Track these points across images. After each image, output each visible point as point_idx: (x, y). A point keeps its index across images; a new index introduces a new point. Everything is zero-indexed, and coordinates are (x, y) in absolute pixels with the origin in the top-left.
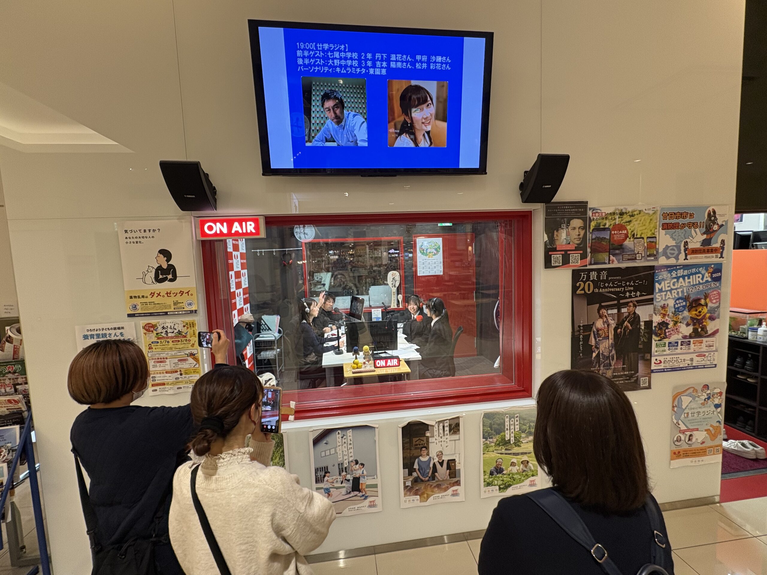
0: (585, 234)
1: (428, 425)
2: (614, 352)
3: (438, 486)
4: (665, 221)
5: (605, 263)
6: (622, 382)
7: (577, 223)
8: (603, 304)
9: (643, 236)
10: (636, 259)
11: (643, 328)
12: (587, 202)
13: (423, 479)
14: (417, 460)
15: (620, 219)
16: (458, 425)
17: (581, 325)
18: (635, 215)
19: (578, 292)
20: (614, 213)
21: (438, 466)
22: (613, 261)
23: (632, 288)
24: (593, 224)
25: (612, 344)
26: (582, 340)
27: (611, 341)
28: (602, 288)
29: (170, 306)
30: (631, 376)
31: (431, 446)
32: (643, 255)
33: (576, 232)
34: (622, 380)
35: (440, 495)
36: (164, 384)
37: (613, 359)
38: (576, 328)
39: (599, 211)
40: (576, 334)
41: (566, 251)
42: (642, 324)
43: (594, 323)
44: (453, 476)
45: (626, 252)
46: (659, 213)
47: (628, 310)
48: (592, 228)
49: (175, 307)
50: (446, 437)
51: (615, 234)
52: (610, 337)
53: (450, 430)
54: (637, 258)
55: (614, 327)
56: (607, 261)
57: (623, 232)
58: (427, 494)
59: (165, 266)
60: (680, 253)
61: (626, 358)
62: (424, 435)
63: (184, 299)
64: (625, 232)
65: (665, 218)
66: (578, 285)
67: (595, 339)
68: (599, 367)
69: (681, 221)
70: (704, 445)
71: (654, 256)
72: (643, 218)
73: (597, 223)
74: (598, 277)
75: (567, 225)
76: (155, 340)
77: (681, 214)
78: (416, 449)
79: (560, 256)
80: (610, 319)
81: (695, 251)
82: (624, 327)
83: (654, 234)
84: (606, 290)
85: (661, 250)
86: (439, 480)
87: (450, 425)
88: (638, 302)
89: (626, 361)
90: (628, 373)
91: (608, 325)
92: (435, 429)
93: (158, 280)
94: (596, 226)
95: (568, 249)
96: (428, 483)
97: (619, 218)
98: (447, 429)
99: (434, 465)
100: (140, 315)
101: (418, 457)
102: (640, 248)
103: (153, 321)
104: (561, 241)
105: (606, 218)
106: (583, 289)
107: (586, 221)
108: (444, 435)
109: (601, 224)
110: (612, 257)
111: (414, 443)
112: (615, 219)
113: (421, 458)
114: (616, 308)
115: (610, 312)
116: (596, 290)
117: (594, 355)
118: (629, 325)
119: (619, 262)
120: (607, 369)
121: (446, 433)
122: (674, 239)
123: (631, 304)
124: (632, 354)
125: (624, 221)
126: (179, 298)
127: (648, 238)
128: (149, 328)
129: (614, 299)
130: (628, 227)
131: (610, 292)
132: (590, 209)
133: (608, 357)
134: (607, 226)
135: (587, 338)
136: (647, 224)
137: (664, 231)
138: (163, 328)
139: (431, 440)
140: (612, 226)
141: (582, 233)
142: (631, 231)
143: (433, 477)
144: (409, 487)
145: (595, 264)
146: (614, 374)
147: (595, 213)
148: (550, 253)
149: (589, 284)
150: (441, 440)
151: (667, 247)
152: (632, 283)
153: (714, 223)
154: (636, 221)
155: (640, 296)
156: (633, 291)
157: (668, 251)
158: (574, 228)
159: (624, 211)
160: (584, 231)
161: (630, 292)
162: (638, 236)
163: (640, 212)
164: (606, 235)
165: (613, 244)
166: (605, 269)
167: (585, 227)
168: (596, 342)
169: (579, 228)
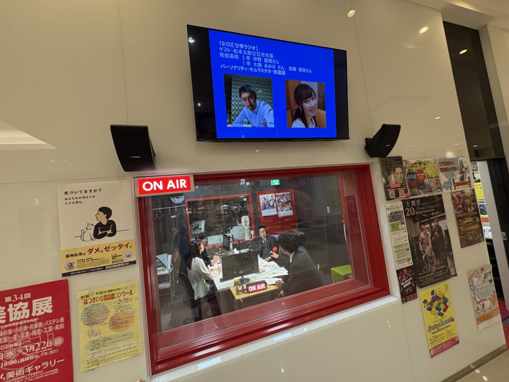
0: (404, 177)
2: (433, 253)
4: (441, 167)
5: (417, 195)
6: (441, 274)
7: (398, 170)
8: (422, 221)
9: (432, 176)
10: (432, 191)
12: (402, 157)
15: (420, 167)
17: (413, 237)
18: (426, 164)
19: (407, 215)
20: (416, 163)
23: (434, 210)
24: (407, 170)
25: (431, 248)
26: (415, 247)
27: (430, 246)
28: (419, 211)
29: (108, 261)
30: (445, 269)
32: (435, 188)
33: (399, 175)
38: (410, 239)
39: (408, 162)
40: (412, 244)
41: (396, 188)
42: (443, 232)
43: (419, 235)
45: (427, 187)
46: (437, 162)
48: (407, 173)
49: (114, 260)
51: (419, 176)
52: (429, 243)
55: (430, 236)
56: (418, 193)
59: (104, 222)
60: (451, 186)
61: (441, 257)
63: (123, 252)
64: (423, 174)
65: (440, 165)
66: (406, 210)
67: (422, 246)
68: (428, 265)
69: (448, 167)
70: (491, 310)
71: (440, 188)
72: (430, 166)
73: (409, 169)
74: (416, 204)
75: (394, 172)
77: (447, 162)
79: (394, 192)
80: (427, 231)
81: (458, 184)
83: (437, 175)
84: (422, 212)
85: (442, 185)
88: (439, 218)
89: (441, 259)
90: (443, 266)
91: (427, 235)
93: (97, 236)
94: (408, 171)
100: (76, 273)
102: (433, 184)
104: (392, 182)
105: (413, 167)
107: (403, 168)
109: (411, 170)
110: (420, 191)
112: (417, 167)
114: (429, 224)
116: (417, 213)
117: (424, 257)
118: (437, 234)
119: (424, 193)
120: (432, 266)
122: (447, 178)
123: (435, 220)
124: (443, 253)
125: (422, 168)
126: (117, 252)
127: (435, 177)
129: (426, 218)
130: (424, 171)
131: (424, 213)
132: (404, 161)
133: (431, 258)
134: (414, 171)
136: (433, 169)
137: (442, 173)
140: (416, 171)
142: (426, 174)
145: (412, 195)
146: (436, 269)
147: (407, 164)
149: (412, 209)
151: (445, 182)
152: (433, 206)
154: (427, 167)
155: (439, 214)
157: (446, 185)
158: (398, 173)
159: (421, 161)
162: (430, 177)
163: (428, 161)
164: (414, 177)
165: (419, 183)
166: (418, 199)
167: (403, 173)
168: (423, 248)
169: (400, 173)
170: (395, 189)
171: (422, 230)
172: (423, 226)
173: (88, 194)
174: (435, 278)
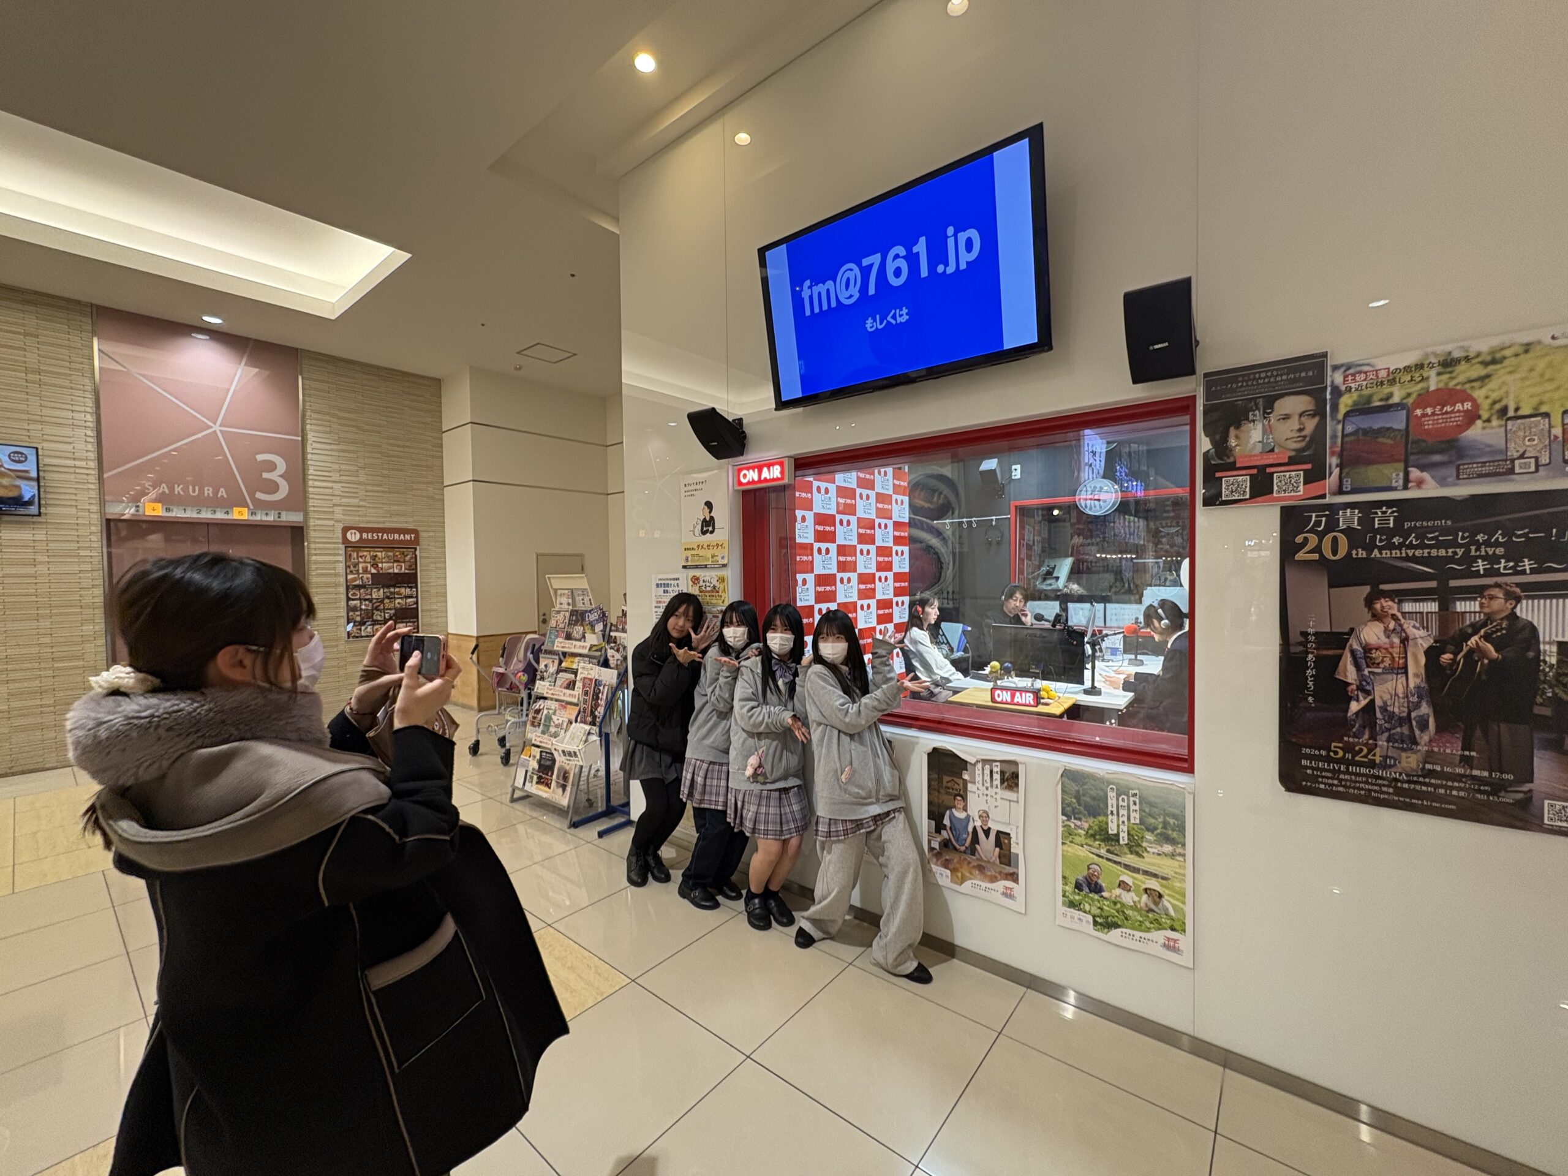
0: (1321, 428)
1: (966, 762)
2: (1426, 709)
3: (981, 868)
5: (1394, 489)
6: (1462, 794)
8: (1383, 587)
9: (1544, 409)
10: (1511, 471)
11: (1552, 660)
12: (1325, 355)
13: (958, 847)
14: (948, 813)
15: (1445, 377)
16: (1015, 776)
17: (1311, 631)
18: (1504, 358)
19: (1300, 556)
20: (1420, 366)
21: (981, 835)
22: (1420, 481)
23: (1500, 551)
24: (1346, 401)
25: (1418, 687)
26: (1311, 664)
28: (1381, 549)
29: (709, 559)
31: (971, 797)
32: (1544, 459)
33: (1294, 424)
34: (1459, 789)
35: (984, 885)
37: (1424, 726)
38: (1295, 636)
39: (1366, 368)
40: (1295, 649)
41: (1262, 469)
42: (1549, 649)
43: (1352, 630)
44: (1006, 861)
45: (1475, 456)
47: (1482, 605)
48: (1342, 410)
49: (713, 560)
50: (995, 790)
51: (1424, 415)
52: (1411, 670)
53: (1002, 781)
54: (1517, 470)
55: (1426, 646)
56: (1397, 484)
57: (1459, 406)
58: (963, 875)
59: (708, 519)
61: (1478, 733)
62: (960, 776)
64: (1468, 406)
66: (1299, 539)
67: (1359, 669)
68: (1373, 737)
72: (1541, 364)
73: (1360, 396)
74: (1366, 520)
75: (1265, 412)
78: (948, 793)
79: (1245, 481)
80: (1410, 625)
82: (1465, 649)
84: (1396, 553)
86: (981, 859)
87: (1002, 773)
88: (1524, 586)
89: (1478, 742)
90: (1486, 774)
91: (1405, 641)
92: (977, 772)
93: (704, 533)
94: (1355, 403)
95: (1271, 461)
96: (964, 856)
97: (1439, 374)
98: (997, 777)
99: (975, 828)
100: (689, 568)
101: (950, 808)
102: (1529, 444)
103: (697, 573)
104: (1250, 446)
105: (1392, 382)
106: (1318, 549)
107: (1323, 396)
108: (992, 786)
109: (1375, 398)
110: (1415, 473)
111: (945, 784)
112: (1424, 379)
113: (954, 810)
114: (1434, 600)
115: (1408, 607)
116: (1362, 554)
117: (1354, 707)
118: (1490, 647)
119: (1442, 482)
120: (1404, 750)
121: (995, 783)
123: (1497, 592)
124: (1503, 726)
125: (1462, 378)
126: (716, 551)
128: (695, 579)
129: (1426, 577)
130: (1479, 394)
131: (1414, 559)
132: (1335, 368)
134: (1396, 399)
135: (1329, 664)
136: (1565, 373)
138: (704, 581)
139: (969, 786)
140: (1414, 396)
141: (1311, 424)
142: (1489, 401)
143: (973, 851)
144: (935, 851)
145: (1353, 491)
146: (1428, 766)
147: (1353, 375)
148: (1218, 475)
149: (1335, 540)
150: (986, 792)
152: (1499, 536)
154: (1510, 372)
155: (1533, 571)
156: (1502, 557)
158: (1287, 417)
159: (1457, 354)
160: (1317, 419)
161: (1491, 559)
162: (1525, 411)
163: (1527, 348)
164: (1398, 421)
165: (1416, 442)
166: (1389, 504)
167: (1319, 412)
168: (1362, 678)
169: (1301, 415)
170: (1255, 471)
171: (1376, 617)
172: (1389, 606)
173: (698, 487)
174: (1399, 792)
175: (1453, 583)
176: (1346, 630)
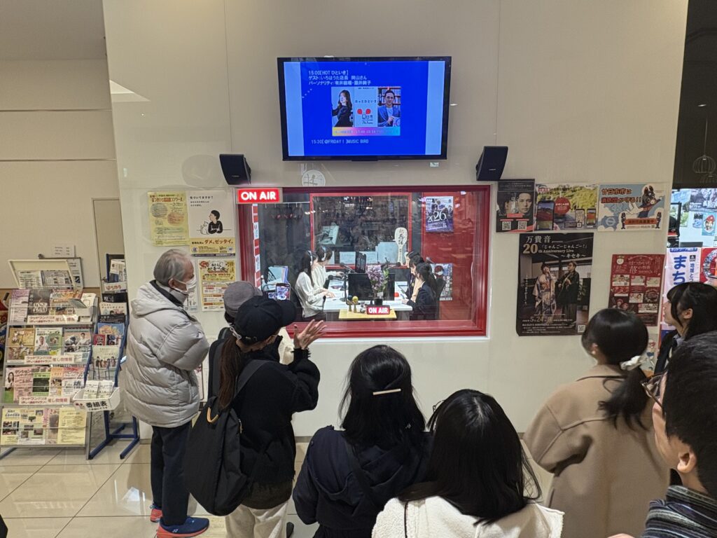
0: (532, 205)
2: (554, 302)
4: (604, 196)
5: (549, 230)
6: (561, 327)
7: (525, 196)
9: (584, 208)
10: (576, 226)
11: (581, 284)
12: (534, 180)
15: (563, 194)
17: (527, 278)
18: (576, 190)
19: (525, 252)
20: (558, 189)
22: (556, 228)
23: (573, 251)
24: (539, 197)
25: (553, 295)
26: (526, 290)
27: (552, 293)
28: (546, 250)
29: (218, 250)
32: (583, 224)
33: (525, 203)
36: (212, 304)
37: (554, 308)
38: (522, 281)
39: (545, 187)
40: (522, 285)
41: (515, 219)
42: (581, 280)
43: (537, 277)
45: (569, 221)
46: (598, 189)
47: (568, 268)
48: (538, 200)
49: (221, 250)
51: (558, 206)
52: (552, 290)
54: (578, 226)
55: (555, 282)
56: (551, 228)
57: (566, 204)
59: (215, 222)
61: (566, 308)
63: (227, 246)
64: (568, 204)
65: (604, 193)
66: (524, 246)
67: (539, 291)
68: (541, 313)
69: (619, 196)
71: (593, 224)
72: (584, 193)
73: (543, 196)
74: (542, 240)
75: (516, 198)
76: (207, 273)
77: (619, 190)
79: (510, 223)
80: (551, 275)
81: (632, 222)
82: (564, 282)
83: (594, 206)
84: (549, 251)
85: (600, 220)
89: (566, 311)
90: (567, 320)
91: (550, 280)
93: (211, 232)
94: (541, 199)
95: (517, 217)
97: (562, 192)
100: (198, 255)
102: (580, 218)
103: (206, 260)
104: (511, 210)
105: (551, 193)
106: (529, 250)
107: (533, 195)
109: (547, 198)
110: (555, 225)
112: (559, 194)
114: (558, 267)
115: (552, 269)
116: (541, 251)
117: (537, 304)
118: (569, 281)
119: (561, 229)
120: (549, 316)
122: (613, 211)
123: (571, 264)
124: (571, 305)
125: (567, 195)
126: (223, 245)
127: (588, 209)
128: (204, 265)
129: (555, 259)
130: (570, 201)
131: (554, 254)
132: (537, 185)
133: (549, 306)
134: (551, 199)
135: (531, 290)
136: (588, 198)
137: (603, 205)
138: (213, 265)
140: (556, 199)
141: (529, 204)
142: (573, 203)
145: (540, 230)
147: (541, 189)
148: (501, 220)
149: (534, 246)
151: (606, 217)
152: (573, 247)
153: (651, 198)
154: (577, 195)
155: (580, 257)
156: (573, 253)
157: (607, 221)
158: (522, 201)
159: (567, 187)
160: (531, 203)
161: (571, 253)
162: (580, 208)
163: (581, 188)
164: (551, 206)
165: (556, 214)
166: (549, 234)
167: (532, 200)
168: (539, 294)
169: (527, 200)
170: (512, 220)
172: (546, 268)
173: (204, 200)
174: (547, 330)
175: (563, 261)
176: (535, 278)
